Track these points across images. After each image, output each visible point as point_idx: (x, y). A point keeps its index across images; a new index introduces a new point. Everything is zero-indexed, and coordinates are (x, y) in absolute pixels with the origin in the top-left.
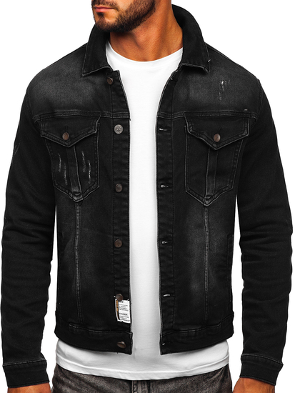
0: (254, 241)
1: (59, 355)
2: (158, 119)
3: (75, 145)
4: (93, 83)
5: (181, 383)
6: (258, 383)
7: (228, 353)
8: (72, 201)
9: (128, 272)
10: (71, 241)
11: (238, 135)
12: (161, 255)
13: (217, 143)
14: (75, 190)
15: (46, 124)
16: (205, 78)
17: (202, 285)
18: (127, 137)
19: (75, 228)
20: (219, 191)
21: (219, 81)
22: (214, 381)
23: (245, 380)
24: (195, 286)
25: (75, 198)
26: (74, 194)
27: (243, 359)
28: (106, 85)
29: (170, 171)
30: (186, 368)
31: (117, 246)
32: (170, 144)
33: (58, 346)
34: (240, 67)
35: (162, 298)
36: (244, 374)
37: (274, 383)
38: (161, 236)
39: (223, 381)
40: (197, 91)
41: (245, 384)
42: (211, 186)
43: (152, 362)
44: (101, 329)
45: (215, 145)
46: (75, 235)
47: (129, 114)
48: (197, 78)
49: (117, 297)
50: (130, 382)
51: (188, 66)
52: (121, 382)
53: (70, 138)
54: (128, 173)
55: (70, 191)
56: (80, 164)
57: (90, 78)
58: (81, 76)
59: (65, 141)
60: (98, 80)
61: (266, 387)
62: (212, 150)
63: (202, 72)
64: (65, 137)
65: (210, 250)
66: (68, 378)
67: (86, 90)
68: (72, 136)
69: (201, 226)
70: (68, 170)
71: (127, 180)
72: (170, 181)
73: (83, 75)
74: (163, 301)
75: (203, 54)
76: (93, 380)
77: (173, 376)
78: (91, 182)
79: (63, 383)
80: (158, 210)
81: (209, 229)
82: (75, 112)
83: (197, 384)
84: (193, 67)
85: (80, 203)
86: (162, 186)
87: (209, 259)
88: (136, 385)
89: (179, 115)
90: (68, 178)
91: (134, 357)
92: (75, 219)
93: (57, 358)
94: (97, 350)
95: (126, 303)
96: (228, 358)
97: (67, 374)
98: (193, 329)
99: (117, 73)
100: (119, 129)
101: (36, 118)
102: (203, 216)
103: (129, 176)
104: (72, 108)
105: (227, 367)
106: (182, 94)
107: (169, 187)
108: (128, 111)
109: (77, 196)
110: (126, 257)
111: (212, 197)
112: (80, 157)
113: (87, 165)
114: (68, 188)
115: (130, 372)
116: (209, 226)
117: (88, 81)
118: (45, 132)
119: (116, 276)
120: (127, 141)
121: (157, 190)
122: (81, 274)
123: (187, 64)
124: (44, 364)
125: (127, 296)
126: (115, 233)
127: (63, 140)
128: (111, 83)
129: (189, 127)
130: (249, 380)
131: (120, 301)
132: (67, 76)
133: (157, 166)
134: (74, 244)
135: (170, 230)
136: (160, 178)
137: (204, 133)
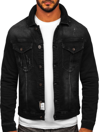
0: (85, 83)
1: (20, 121)
2: (53, 43)
3: (24, 53)
4: (30, 30)
5: (61, 130)
6: (87, 130)
7: (77, 120)
8: (24, 71)
9: (44, 94)
10: (24, 84)
11: (80, 48)
12: (54, 88)
13: (74, 51)
14: (25, 68)
15: (15, 44)
16: (68, 28)
17: (69, 98)
18: (43, 50)
19: (26, 80)
20: (74, 67)
21: (73, 29)
22: (72, 130)
23: (83, 128)
24: (66, 98)
25: (25, 71)
26: (25, 69)
27: (82, 122)
28: (35, 30)
29: (57, 61)
30: (63, 125)
31: (40, 85)
32: (57, 52)
33: (19, 118)
34: (80, 24)
35: (55, 102)
36: (82, 127)
37: (92, 130)
38: (54, 82)
39: (75, 129)
40: (66, 32)
41: (82, 130)
42: (71, 66)
43: (52, 123)
45: (73, 52)
46: (26, 82)
47: (43, 41)
48: (66, 27)
49: (40, 102)
51: (63, 24)
52: (41, 130)
53: (23, 50)
54: (43, 62)
55: (23, 68)
56: (26, 59)
57: (30, 28)
58: (26, 27)
59: (21, 51)
60: (32, 29)
61: (90, 131)
62: (72, 54)
63: (67, 25)
64: (21, 49)
65: (71, 86)
66: (23, 129)
67: (28, 32)
68: (24, 49)
70: (22, 61)
71: (43, 64)
72: (57, 64)
73: (27, 27)
74: (55, 103)
75: (68, 19)
76: (31, 129)
77: (58, 128)
78: (31, 65)
79: (21, 130)
80: (53, 74)
81: (70, 80)
82: (25, 40)
83: (67, 131)
84: (64, 24)
85: (27, 72)
86: (55, 66)
87: (71, 89)
88: (46, 131)
89: (60, 41)
90: (22, 64)
91: (45, 121)
92: (25, 77)
93: (19, 122)
94: (34, 119)
95: (43, 104)
96: (77, 122)
97: (23, 127)
98: (65, 112)
99: (39, 26)
100: (40, 47)
101: (11, 42)
102: (69, 75)
103: (44, 63)
104: (24, 38)
105: (77, 125)
106: (60, 33)
107: (57, 66)
108: (43, 40)
109: (26, 70)
110: (43, 89)
111: (71, 69)
112: (26, 57)
113: (29, 60)
114: (23, 67)
115: (44, 126)
116: (70, 79)
117: (29, 29)
118: (14, 47)
119: (40, 95)
120: (43, 51)
121: (53, 67)
122: (27, 94)
123: (62, 23)
124: (15, 124)
125: (44, 101)
126: (40, 81)
127: (20, 51)
128: (36, 30)
129: (63, 46)
130: (84, 129)
131: (41, 103)
132: (22, 27)
133: (53, 59)
134: (26, 85)
135: (58, 80)
136: (54, 63)
137: (69, 48)
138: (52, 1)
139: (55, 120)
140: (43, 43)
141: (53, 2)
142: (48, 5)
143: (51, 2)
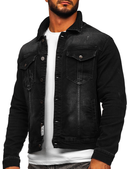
2: (57, 53)
8: (28, 91)
12: (55, 104)
14: (28, 86)
18: (46, 62)
21: (87, 37)
24: (71, 118)
29: (60, 71)
38: (55, 97)
44: (36, 141)
45: (80, 59)
47: (47, 52)
50: (46, 166)
54: (45, 74)
56: (29, 75)
68: (27, 64)
69: (76, 93)
71: (45, 77)
72: (60, 75)
75: (79, 25)
86: (57, 78)
88: (50, 167)
90: (26, 82)
95: (43, 127)
98: (72, 138)
107: (60, 78)
109: (29, 88)
111: (81, 81)
113: (31, 75)
121: (55, 79)
128: (43, 42)
129: (68, 53)
135: (59, 94)
136: (56, 74)
137: (74, 55)
138: (70, 1)
139: (54, 147)
140: (47, 54)
141: (71, 3)
142: (65, 5)
143: (70, 3)
